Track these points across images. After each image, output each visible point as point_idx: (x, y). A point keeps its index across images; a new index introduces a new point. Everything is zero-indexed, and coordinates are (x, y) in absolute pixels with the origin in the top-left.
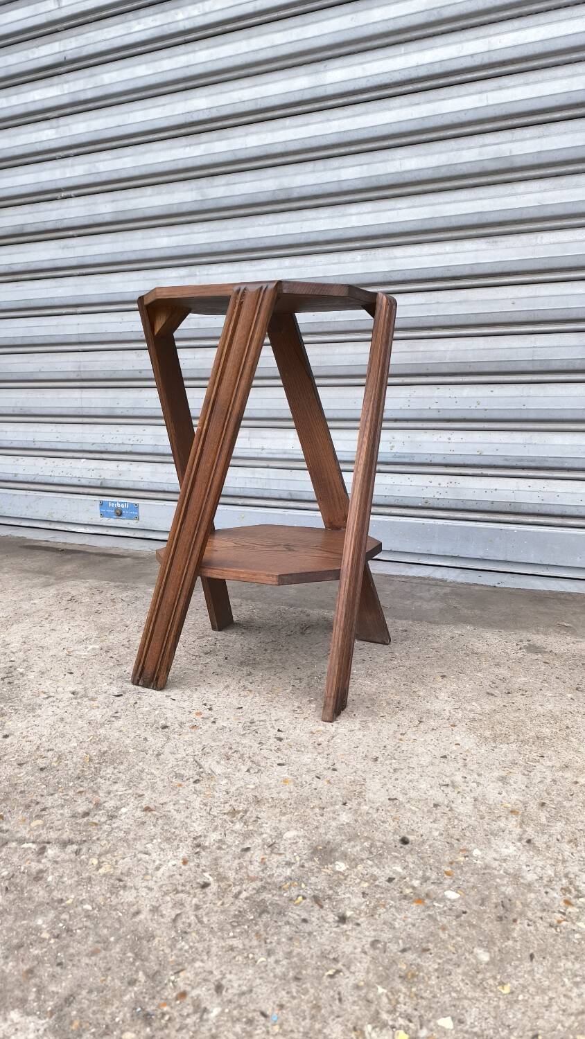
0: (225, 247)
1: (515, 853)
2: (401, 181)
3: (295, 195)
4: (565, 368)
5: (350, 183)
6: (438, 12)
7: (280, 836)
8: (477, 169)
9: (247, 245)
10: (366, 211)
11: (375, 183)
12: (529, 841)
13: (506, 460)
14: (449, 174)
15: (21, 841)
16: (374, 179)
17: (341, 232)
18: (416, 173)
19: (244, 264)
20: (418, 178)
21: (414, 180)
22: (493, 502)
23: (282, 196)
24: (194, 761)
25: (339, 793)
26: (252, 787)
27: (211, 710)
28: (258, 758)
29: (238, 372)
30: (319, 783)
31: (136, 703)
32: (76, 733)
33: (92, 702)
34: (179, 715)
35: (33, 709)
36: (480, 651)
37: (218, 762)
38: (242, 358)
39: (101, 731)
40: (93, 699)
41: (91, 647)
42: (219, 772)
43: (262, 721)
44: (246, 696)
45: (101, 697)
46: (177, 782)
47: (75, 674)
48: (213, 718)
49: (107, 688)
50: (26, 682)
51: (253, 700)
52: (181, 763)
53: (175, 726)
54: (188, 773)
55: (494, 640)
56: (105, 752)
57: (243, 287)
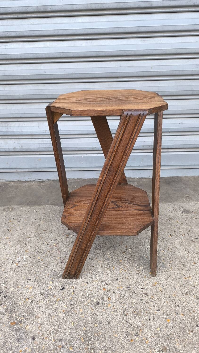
0: (14, 34)
2: (102, 7)
3: (49, 9)
4: (170, 94)
5: (77, 6)
8: (136, 6)
9: (25, 34)
10: (86, 21)
11: (89, 7)
13: (148, 130)
14: (124, 7)
16: (89, 5)
17: (74, 31)
18: (110, 5)
19: (25, 43)
20: (110, 7)
21: (108, 8)
22: (143, 146)
23: (42, 9)
24: (125, 321)
25: (191, 320)
26: (159, 329)
27: (107, 285)
28: (147, 309)
29: (124, 154)
30: (180, 317)
31: (74, 291)
32: (63, 322)
33: (55, 298)
34: (97, 293)
35: (31, 312)
36: (171, 217)
37: (135, 318)
38: (127, 147)
39: (74, 317)
40: (54, 296)
41: (24, 257)
42: (140, 325)
43: (131, 285)
44: (113, 270)
45: (56, 292)
46: (129, 338)
47: (32, 280)
48: (112, 290)
49: (54, 285)
50: (13, 293)
51: (118, 272)
52: (121, 325)
53: (101, 301)
54: (129, 330)
55: (171, 209)
56: (86, 331)
57: (129, 113)
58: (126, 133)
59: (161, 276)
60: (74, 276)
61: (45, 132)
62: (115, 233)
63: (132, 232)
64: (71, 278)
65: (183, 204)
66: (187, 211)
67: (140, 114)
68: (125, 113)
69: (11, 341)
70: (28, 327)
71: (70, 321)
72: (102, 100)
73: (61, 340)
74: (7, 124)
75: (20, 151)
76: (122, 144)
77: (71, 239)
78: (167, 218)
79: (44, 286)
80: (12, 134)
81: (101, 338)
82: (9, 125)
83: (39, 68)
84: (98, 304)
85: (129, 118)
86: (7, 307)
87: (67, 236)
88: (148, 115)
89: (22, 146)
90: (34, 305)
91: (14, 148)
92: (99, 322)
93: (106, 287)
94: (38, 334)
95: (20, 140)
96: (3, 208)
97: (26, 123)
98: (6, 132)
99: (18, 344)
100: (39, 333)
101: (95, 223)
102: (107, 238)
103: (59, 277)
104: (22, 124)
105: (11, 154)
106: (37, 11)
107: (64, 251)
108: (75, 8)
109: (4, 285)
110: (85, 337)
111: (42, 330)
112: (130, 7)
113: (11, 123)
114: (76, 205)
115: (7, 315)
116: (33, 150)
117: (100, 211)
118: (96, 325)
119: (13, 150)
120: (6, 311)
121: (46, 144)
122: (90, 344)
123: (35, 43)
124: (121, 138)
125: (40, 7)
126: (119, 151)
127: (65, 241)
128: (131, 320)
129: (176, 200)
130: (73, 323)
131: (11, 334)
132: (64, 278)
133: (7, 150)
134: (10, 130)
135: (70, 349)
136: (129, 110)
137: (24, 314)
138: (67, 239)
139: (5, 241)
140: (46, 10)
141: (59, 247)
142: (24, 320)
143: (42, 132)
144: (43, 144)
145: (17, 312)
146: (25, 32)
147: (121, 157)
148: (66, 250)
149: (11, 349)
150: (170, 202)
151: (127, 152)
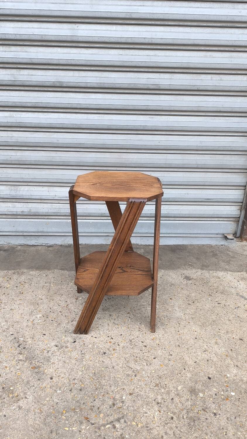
1: (237, 372)
2: (114, 87)
5: (91, 84)
6: (130, 15)
7: (177, 390)
8: (146, 87)
11: (102, 86)
12: (237, 366)
14: (134, 87)
15: (104, 425)
18: (121, 85)
19: (40, 114)
20: (122, 87)
21: (120, 87)
23: (58, 85)
24: (127, 366)
25: (180, 365)
26: (154, 372)
27: (113, 339)
28: (145, 358)
29: (129, 230)
30: (171, 363)
31: (84, 344)
32: (76, 367)
33: (68, 349)
34: (104, 345)
35: (48, 360)
36: (173, 282)
37: (135, 364)
38: (131, 225)
39: (84, 363)
40: (67, 347)
41: (38, 316)
42: (139, 369)
43: (133, 339)
44: (118, 328)
45: (69, 345)
46: (130, 378)
47: (47, 335)
48: (117, 343)
49: (66, 339)
50: (31, 346)
51: (123, 329)
52: (124, 369)
53: (107, 352)
54: (130, 372)
55: (174, 276)
56: (95, 373)
57: (133, 200)
58: (131, 214)
59: (160, 332)
60: (84, 331)
61: (54, 196)
62: (120, 293)
63: (134, 293)
64: (81, 333)
65: (185, 272)
66: (188, 278)
67: (141, 202)
68: (130, 200)
69: (33, 380)
70: (46, 371)
71: (81, 366)
72: (113, 185)
73: (74, 379)
74: (16, 187)
75: (28, 214)
76: (127, 222)
77: (80, 301)
78: (169, 284)
79: (58, 340)
80: (21, 198)
81: (107, 378)
82: (18, 189)
83: (52, 137)
84: (105, 353)
85: (133, 204)
86: (27, 355)
87: (77, 299)
88: (147, 202)
89: (30, 210)
90: (50, 354)
91: (22, 212)
92: (105, 367)
93: (112, 340)
94: (55, 376)
95: (29, 203)
96: (13, 271)
97: (35, 187)
98: (15, 195)
99: (39, 382)
100: (56, 374)
101: (105, 284)
102: (113, 300)
103: (71, 333)
104: (31, 188)
105: (19, 217)
106: (54, 85)
107: (74, 312)
108: (89, 85)
109: (22, 339)
110: (94, 377)
111: (58, 372)
112: (139, 88)
113: (20, 187)
114: (88, 270)
115: (27, 362)
116: (41, 214)
117: (109, 274)
118: (103, 369)
119: (21, 214)
120: (26, 359)
121: (55, 209)
122: (98, 382)
123: (49, 114)
124: (127, 218)
125: (56, 82)
126: (126, 227)
127: (75, 303)
128: (132, 365)
129: (179, 268)
130: (84, 367)
131: (32, 375)
132: (75, 334)
133: (15, 213)
134: (19, 194)
135: (82, 386)
136: (134, 198)
137: (42, 361)
138: (77, 301)
139: (18, 302)
140: (62, 86)
141: (70, 308)
142: (43, 366)
143: (51, 196)
144: (51, 209)
145: (36, 359)
146: (40, 104)
147: (127, 232)
148: (75, 310)
149: (34, 386)
150: (173, 269)
151: (131, 228)
